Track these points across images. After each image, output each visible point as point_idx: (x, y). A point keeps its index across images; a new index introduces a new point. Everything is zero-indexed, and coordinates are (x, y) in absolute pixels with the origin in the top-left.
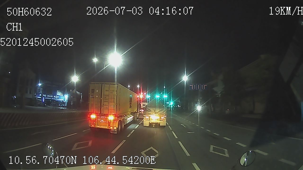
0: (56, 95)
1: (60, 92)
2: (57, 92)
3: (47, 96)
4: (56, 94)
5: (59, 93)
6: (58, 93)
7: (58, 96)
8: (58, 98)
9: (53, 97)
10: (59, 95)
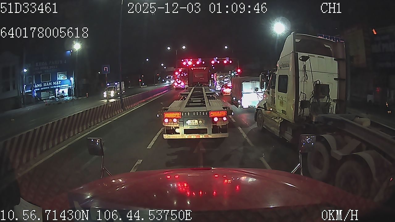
0: (56, 81)
1: (63, 74)
2: (58, 75)
3: (43, 85)
4: (57, 79)
5: (61, 77)
6: (59, 77)
7: (60, 82)
8: (60, 85)
9: (53, 85)
10: (62, 79)
